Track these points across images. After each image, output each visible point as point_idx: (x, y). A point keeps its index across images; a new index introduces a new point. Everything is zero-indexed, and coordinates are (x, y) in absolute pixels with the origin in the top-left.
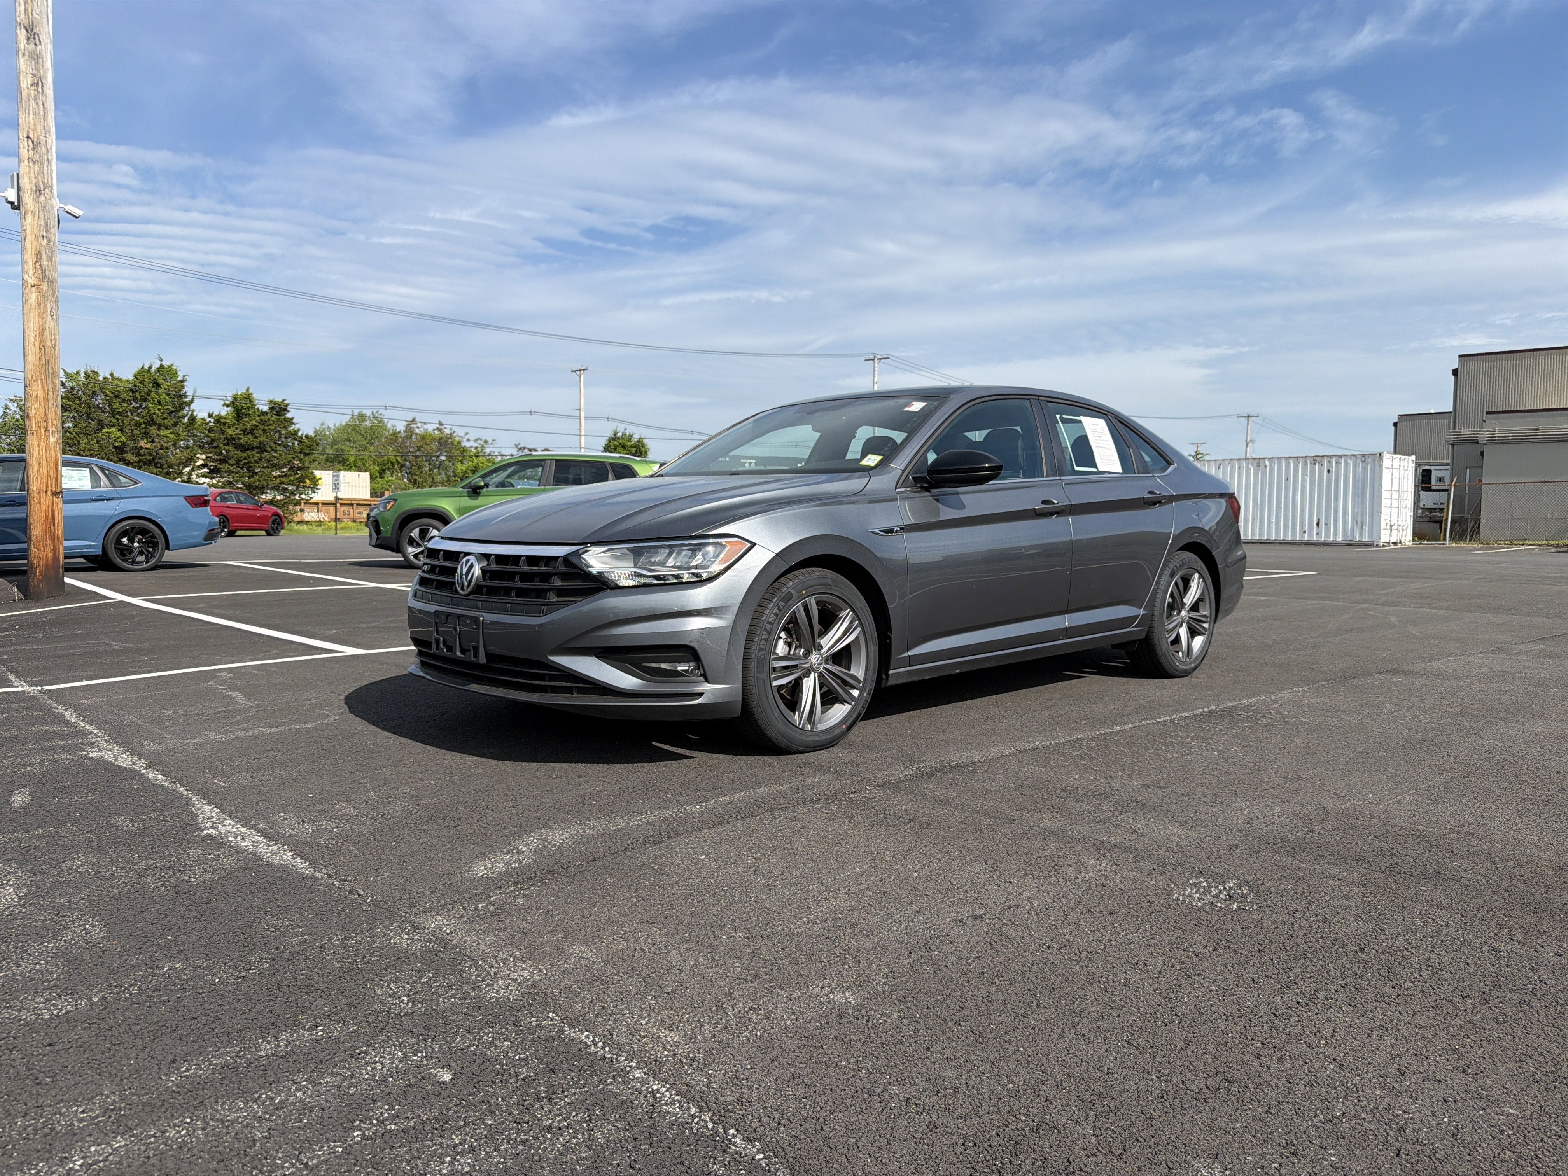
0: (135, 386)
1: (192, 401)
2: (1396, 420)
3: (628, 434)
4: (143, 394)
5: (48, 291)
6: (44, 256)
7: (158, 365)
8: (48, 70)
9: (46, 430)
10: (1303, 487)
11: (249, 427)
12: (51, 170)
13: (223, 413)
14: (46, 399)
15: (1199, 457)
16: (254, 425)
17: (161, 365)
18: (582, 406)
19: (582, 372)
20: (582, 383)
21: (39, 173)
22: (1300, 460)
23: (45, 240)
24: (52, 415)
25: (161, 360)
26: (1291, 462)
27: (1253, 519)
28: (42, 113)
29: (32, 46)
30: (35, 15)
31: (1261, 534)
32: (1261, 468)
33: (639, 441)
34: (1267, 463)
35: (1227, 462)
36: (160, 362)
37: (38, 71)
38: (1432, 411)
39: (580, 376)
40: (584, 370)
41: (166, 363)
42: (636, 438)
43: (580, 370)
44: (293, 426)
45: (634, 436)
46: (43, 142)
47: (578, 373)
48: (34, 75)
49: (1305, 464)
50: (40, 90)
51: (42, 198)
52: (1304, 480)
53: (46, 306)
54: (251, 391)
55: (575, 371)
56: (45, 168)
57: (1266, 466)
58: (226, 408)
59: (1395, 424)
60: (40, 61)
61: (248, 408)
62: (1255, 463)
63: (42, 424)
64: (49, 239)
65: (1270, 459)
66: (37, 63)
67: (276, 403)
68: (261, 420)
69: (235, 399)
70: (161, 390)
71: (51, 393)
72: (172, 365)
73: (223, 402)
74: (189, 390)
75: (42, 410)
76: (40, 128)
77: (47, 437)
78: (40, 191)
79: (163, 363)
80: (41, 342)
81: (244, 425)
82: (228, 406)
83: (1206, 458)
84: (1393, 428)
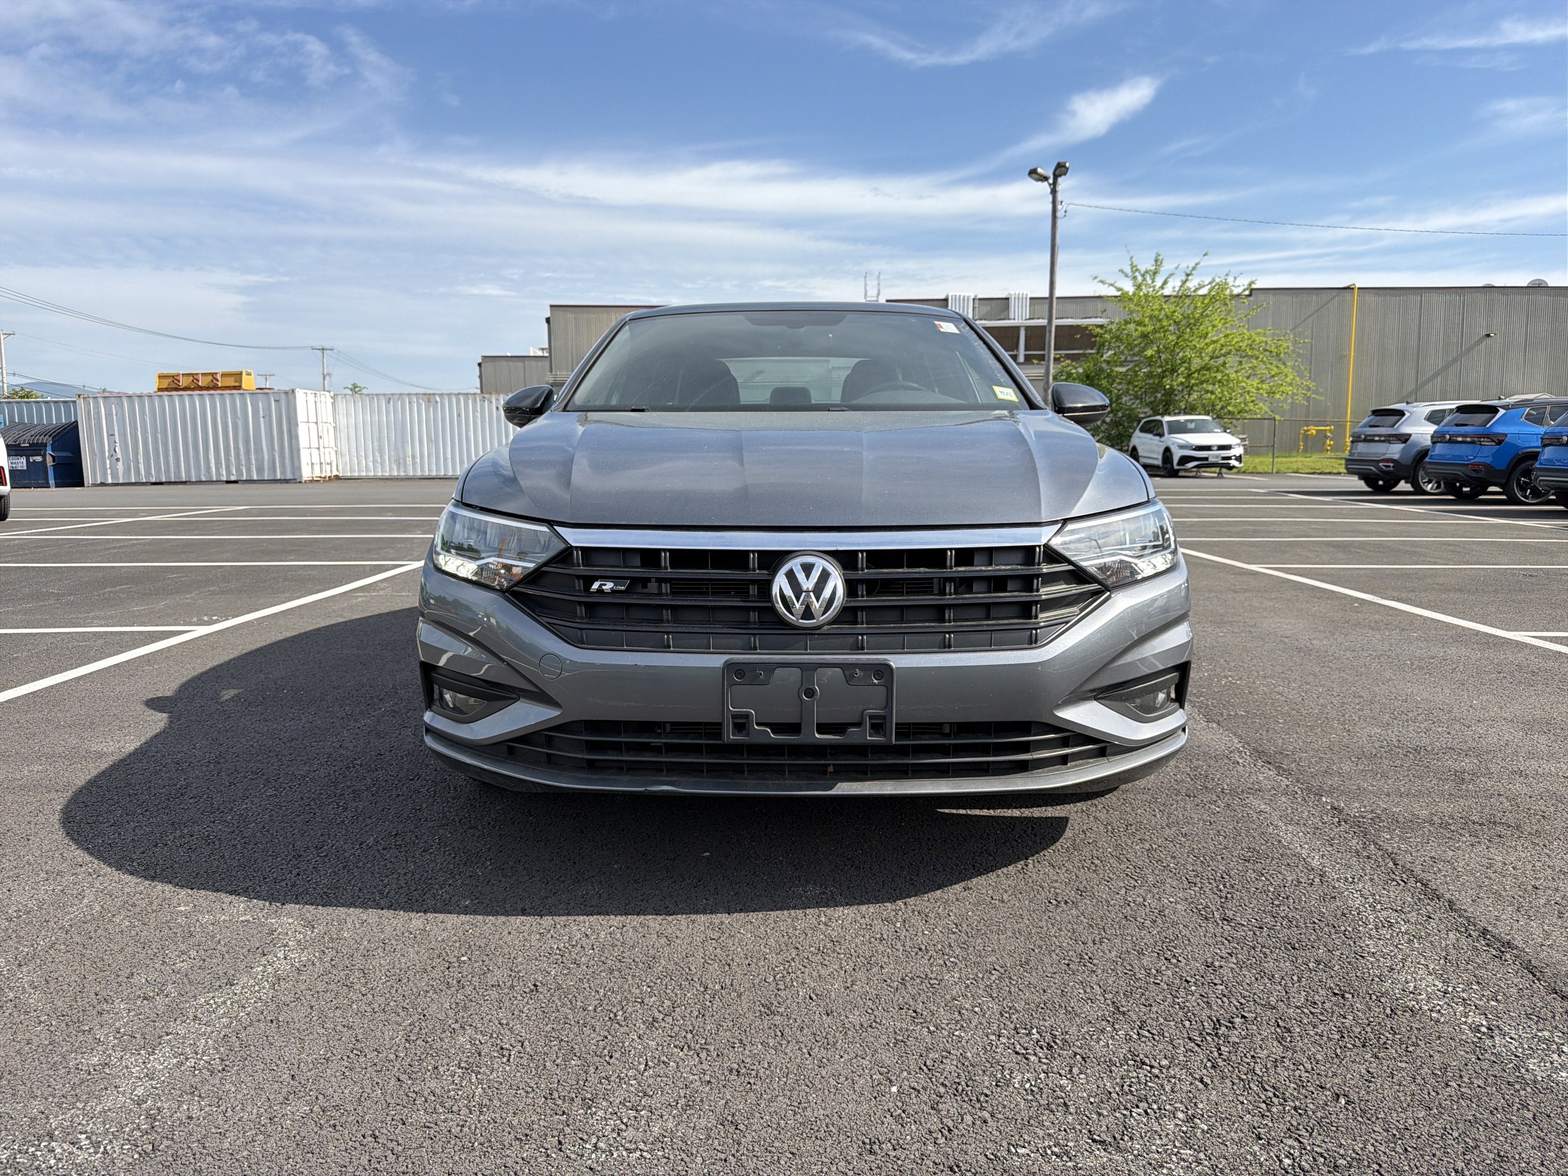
2: (480, 361)
10: (475, 423)
15: (357, 389)
22: (470, 397)
26: (461, 398)
27: (429, 455)
31: (438, 469)
32: (433, 402)
34: (438, 399)
35: (397, 397)
38: (509, 355)
49: (475, 401)
52: (474, 417)
57: (437, 402)
59: (480, 365)
62: (426, 398)
65: (441, 395)
83: (365, 391)
84: (478, 368)
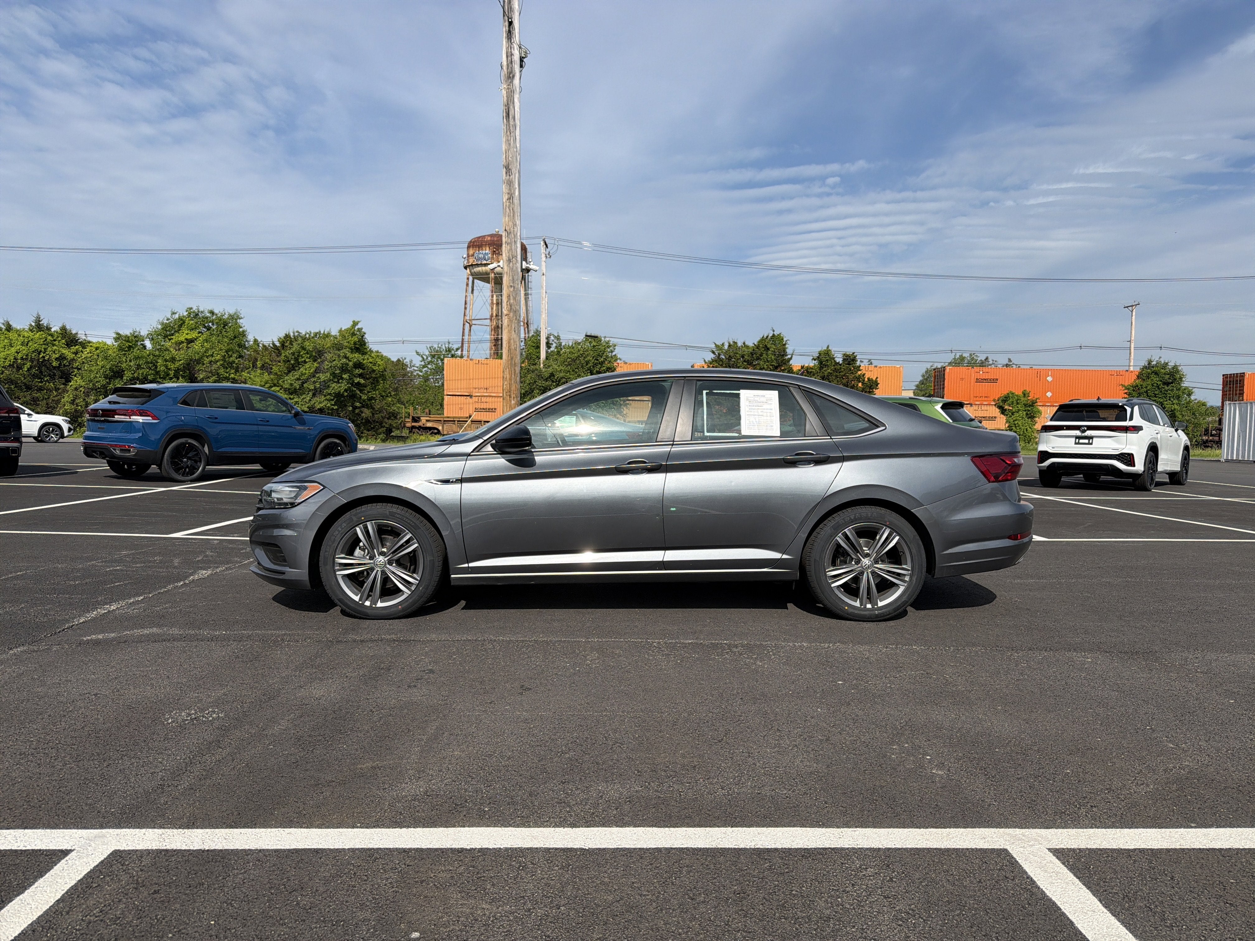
0: (754, 350)
1: (791, 358)
3: (1163, 362)
4: (758, 355)
5: (513, 317)
6: (511, 298)
7: (771, 335)
8: (516, 188)
9: (510, 397)
11: (826, 374)
12: (517, 247)
13: (812, 365)
14: (510, 379)
16: (829, 373)
17: (774, 335)
18: (1133, 338)
19: (1134, 307)
20: (1134, 317)
21: (510, 250)
23: (512, 288)
24: (513, 388)
25: (774, 331)
28: (512, 215)
29: (508, 177)
30: (510, 159)
33: (1173, 368)
36: (772, 332)
37: (511, 191)
39: (1132, 312)
40: (1136, 305)
41: (776, 333)
42: (1171, 364)
43: (1132, 306)
44: (859, 373)
45: (1169, 364)
46: (512, 231)
47: (1130, 308)
48: (508, 194)
50: (511, 201)
51: (511, 264)
53: (511, 326)
54: (830, 348)
55: (1127, 307)
56: (513, 246)
58: (814, 361)
60: (512, 185)
61: (827, 360)
63: (508, 394)
64: (514, 288)
66: (510, 186)
67: (847, 356)
68: (835, 369)
69: (820, 354)
70: (770, 352)
71: (513, 376)
72: (780, 334)
73: (812, 358)
74: (789, 351)
75: (508, 385)
76: (511, 223)
77: (510, 401)
78: (510, 260)
79: (775, 333)
80: (509, 347)
81: (823, 373)
82: (815, 360)
